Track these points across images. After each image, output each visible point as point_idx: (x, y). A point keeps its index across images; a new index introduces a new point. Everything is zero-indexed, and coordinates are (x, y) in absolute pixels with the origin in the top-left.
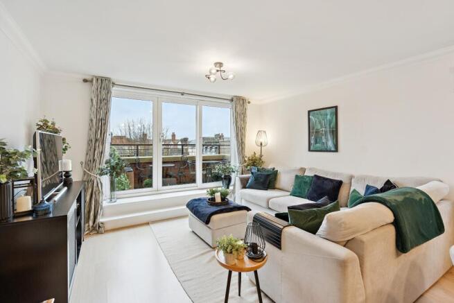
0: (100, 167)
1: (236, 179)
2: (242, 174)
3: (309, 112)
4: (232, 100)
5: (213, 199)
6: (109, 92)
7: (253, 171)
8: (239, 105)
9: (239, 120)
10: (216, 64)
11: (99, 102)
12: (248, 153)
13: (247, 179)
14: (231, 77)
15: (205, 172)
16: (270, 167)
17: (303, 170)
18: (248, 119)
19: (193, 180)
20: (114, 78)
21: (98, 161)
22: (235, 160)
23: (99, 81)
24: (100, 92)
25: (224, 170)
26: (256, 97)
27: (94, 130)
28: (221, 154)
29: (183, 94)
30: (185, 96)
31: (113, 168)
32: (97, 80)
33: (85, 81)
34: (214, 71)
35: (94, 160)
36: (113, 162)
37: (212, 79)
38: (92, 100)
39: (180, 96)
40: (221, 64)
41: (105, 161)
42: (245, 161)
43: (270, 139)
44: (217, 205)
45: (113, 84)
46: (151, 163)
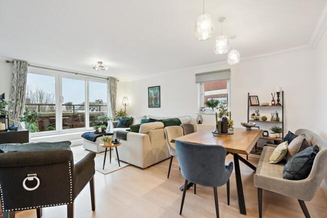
0: (21, 116)
1: (110, 123)
2: (114, 120)
3: (149, 88)
4: (108, 79)
5: (97, 131)
6: (26, 70)
7: (120, 119)
8: (112, 82)
9: (112, 91)
10: (99, 62)
11: (19, 75)
12: (118, 109)
13: (117, 123)
14: (107, 69)
15: (91, 122)
16: (130, 117)
17: (146, 117)
18: (118, 91)
19: (83, 126)
20: (30, 61)
21: (19, 113)
22: (110, 114)
23: (19, 63)
24: (20, 70)
25: (103, 119)
26: (122, 78)
27: (15, 93)
28: (101, 111)
29: (76, 74)
30: (78, 75)
31: (30, 117)
32: (17, 62)
33: (8, 62)
34: (98, 66)
35: (16, 112)
36: (30, 114)
37: (96, 69)
38: (13, 74)
39: (74, 75)
40: (101, 63)
41: (23, 112)
42: (116, 114)
43: (130, 102)
44: (100, 133)
45: (29, 65)
46: (55, 117)
